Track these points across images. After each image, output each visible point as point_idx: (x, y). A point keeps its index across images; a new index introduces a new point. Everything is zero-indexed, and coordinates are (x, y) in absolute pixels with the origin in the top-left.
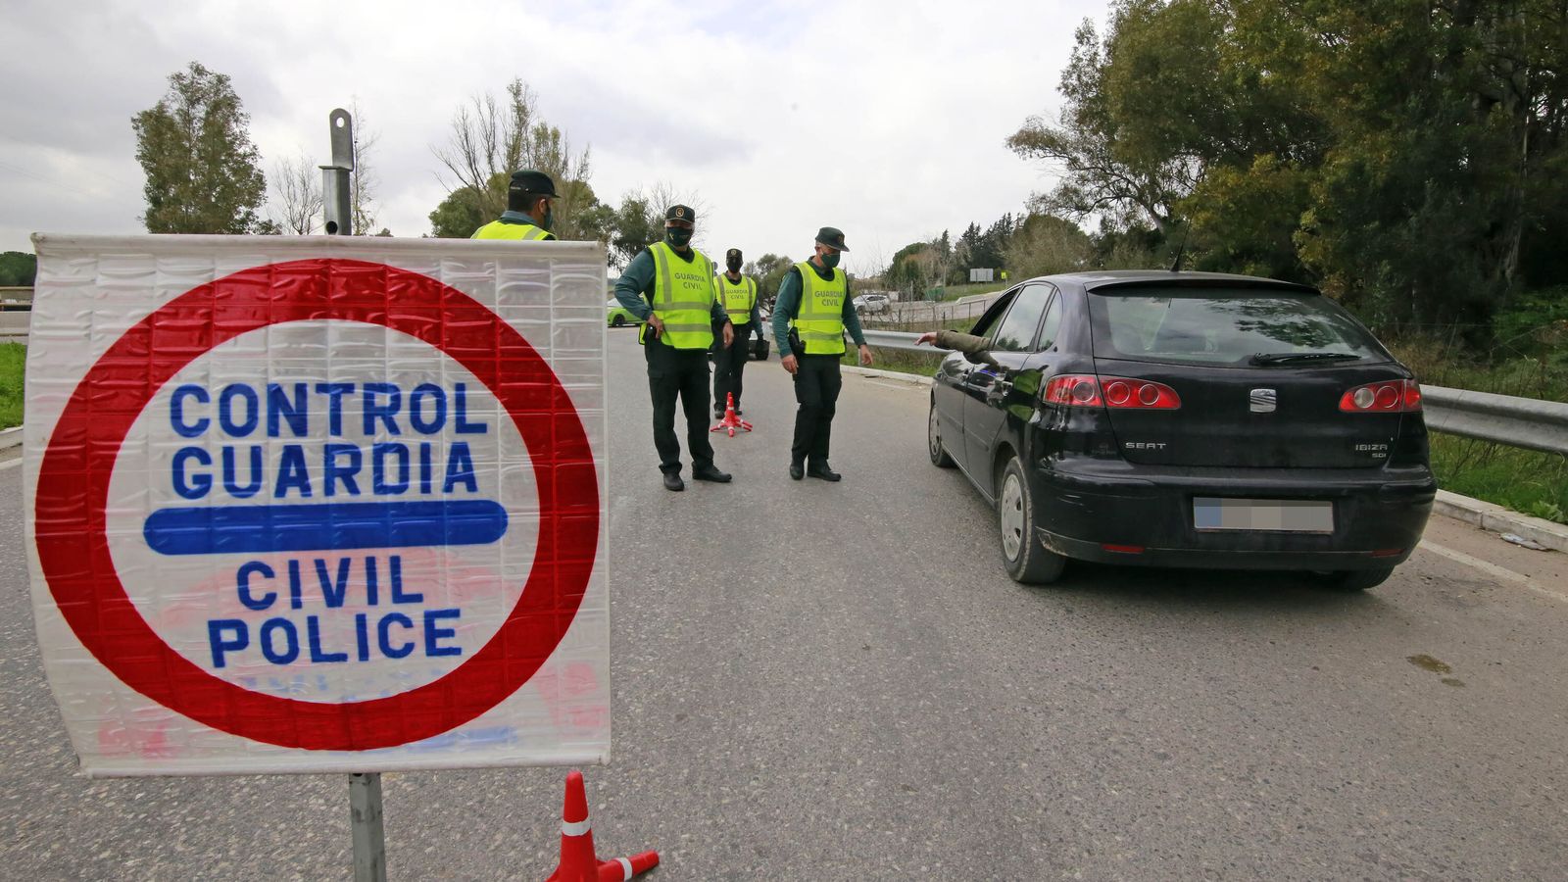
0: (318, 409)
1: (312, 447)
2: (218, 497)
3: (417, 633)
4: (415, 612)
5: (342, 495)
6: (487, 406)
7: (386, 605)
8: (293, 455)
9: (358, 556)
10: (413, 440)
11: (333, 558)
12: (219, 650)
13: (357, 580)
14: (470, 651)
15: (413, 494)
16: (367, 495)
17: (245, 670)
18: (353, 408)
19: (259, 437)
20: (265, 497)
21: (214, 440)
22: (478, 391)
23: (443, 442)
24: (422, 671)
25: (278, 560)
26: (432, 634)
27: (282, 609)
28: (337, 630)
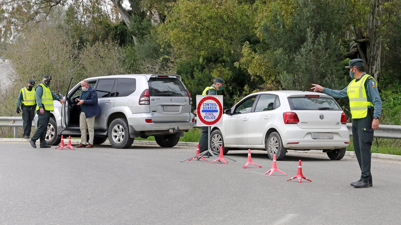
0: (209, 104)
1: (209, 106)
2: (205, 109)
3: (213, 118)
4: (213, 116)
5: (211, 109)
6: (217, 105)
7: (212, 116)
8: (208, 107)
9: (211, 113)
10: (214, 106)
11: (210, 113)
12: (204, 118)
13: (211, 114)
14: (216, 119)
15: (214, 109)
16: (212, 109)
17: (206, 119)
18: (211, 104)
19: (207, 106)
20: (207, 109)
21: (205, 106)
22: (217, 104)
23: (215, 106)
24: (213, 120)
25: (207, 113)
26: (214, 118)
27: (207, 116)
28: (210, 118)
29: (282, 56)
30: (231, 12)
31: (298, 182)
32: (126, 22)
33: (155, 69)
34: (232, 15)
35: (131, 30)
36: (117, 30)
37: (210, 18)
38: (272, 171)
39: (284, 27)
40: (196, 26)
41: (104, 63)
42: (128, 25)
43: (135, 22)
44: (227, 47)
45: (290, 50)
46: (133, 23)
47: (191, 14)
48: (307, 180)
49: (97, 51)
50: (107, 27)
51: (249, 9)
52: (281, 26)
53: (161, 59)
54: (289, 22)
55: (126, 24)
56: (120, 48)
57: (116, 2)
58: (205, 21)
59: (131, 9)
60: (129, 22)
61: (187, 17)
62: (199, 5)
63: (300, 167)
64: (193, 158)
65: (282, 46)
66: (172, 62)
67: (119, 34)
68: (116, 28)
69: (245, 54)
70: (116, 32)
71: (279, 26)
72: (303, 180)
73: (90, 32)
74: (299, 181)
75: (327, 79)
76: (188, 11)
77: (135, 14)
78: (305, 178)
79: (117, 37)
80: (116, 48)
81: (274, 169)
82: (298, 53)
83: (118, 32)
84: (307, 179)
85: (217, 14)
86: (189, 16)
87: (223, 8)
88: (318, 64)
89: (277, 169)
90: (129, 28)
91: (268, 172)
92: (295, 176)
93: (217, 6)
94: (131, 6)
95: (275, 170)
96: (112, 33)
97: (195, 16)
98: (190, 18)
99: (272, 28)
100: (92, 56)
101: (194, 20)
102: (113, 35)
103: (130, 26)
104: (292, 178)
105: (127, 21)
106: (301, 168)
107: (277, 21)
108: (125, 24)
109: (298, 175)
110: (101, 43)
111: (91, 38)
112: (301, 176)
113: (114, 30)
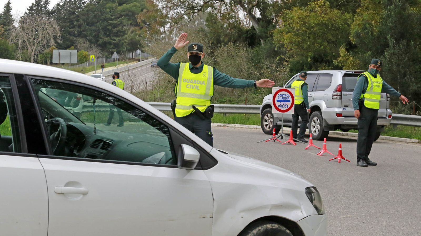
0: (283, 95)
1: (283, 97)
2: (279, 99)
3: (286, 107)
4: (286, 105)
5: (284, 100)
6: (290, 96)
7: (285, 105)
8: (282, 97)
9: (284, 102)
10: (287, 97)
11: (283, 102)
12: (279, 106)
13: (284, 104)
14: (289, 107)
15: (287, 100)
16: (285, 100)
17: (280, 108)
18: (285, 95)
19: (281, 97)
20: (281, 99)
21: (279, 97)
22: (290, 95)
23: (288, 97)
24: (286, 108)
25: (281, 102)
26: (287, 107)
27: (281, 105)
28: (283, 106)
30: (334, 21)
31: (338, 162)
32: (255, 27)
33: (272, 66)
34: (335, 24)
35: (259, 34)
36: (248, 34)
37: (318, 24)
38: (322, 152)
39: (372, 33)
40: (306, 31)
41: (234, 61)
42: (257, 30)
43: (263, 28)
44: (330, 50)
45: (378, 53)
46: (261, 28)
47: (302, 21)
48: (347, 160)
49: (229, 51)
50: (240, 31)
51: (350, 18)
52: (370, 33)
53: (278, 58)
54: (376, 31)
55: (256, 29)
56: (248, 48)
57: (248, 11)
58: (313, 27)
59: (261, 17)
60: (257, 27)
61: (298, 23)
62: (308, 14)
63: (340, 149)
64: (270, 140)
65: (370, 50)
66: (286, 61)
67: (249, 37)
68: (247, 31)
69: (342, 55)
70: (247, 36)
71: (368, 33)
72: (342, 160)
73: (226, 35)
74: (339, 161)
75: (406, 78)
76: (300, 18)
77: (263, 21)
78: (344, 159)
79: (248, 39)
80: (245, 49)
81: (324, 151)
82: (382, 56)
83: (249, 36)
84: (346, 159)
85: (322, 22)
86: (301, 22)
87: (328, 16)
88: (398, 65)
89: (327, 151)
90: (258, 32)
91: (319, 153)
92: (336, 157)
93: (323, 15)
94: (261, 14)
95: (325, 152)
96: (244, 36)
98: (301, 24)
99: (362, 35)
100: (225, 55)
101: (304, 27)
102: (245, 38)
103: (258, 30)
104: (333, 158)
105: (256, 26)
106: (341, 151)
107: (366, 28)
108: (255, 29)
109: (338, 155)
110: (232, 44)
111: (226, 40)
112: (341, 157)
113: (245, 34)
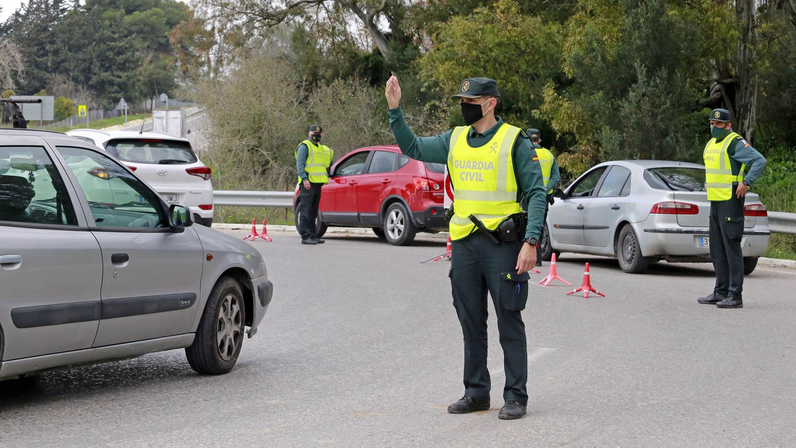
29: (603, 103)
30: (531, 37)
31: (583, 297)
32: (381, 49)
33: (418, 121)
34: (532, 42)
35: (389, 62)
36: (368, 63)
37: (500, 45)
38: (549, 280)
39: (604, 59)
40: (478, 57)
41: (346, 111)
42: (384, 55)
43: (395, 51)
44: (524, 89)
45: (615, 94)
46: (392, 52)
47: (470, 40)
48: (599, 294)
49: (336, 94)
50: (353, 58)
51: (558, 32)
52: (599, 58)
53: (427, 106)
54: (612, 53)
55: (382, 53)
56: (370, 89)
57: (367, 20)
58: (491, 50)
59: (390, 31)
60: (386, 50)
61: (463, 43)
62: (481, 26)
63: (586, 273)
64: (442, 257)
65: (602, 88)
66: (444, 111)
67: (371, 68)
68: (367, 58)
69: (547, 99)
70: (367, 65)
71: (595, 57)
72: (591, 293)
73: (328, 66)
74: (585, 295)
75: (668, 139)
76: (466, 35)
77: (395, 38)
78: (594, 291)
79: (368, 72)
80: (365, 90)
81: (553, 276)
82: (624, 100)
83: (370, 66)
84: (597, 292)
85: (509, 39)
86: (468, 42)
87: (519, 29)
88: (654, 116)
89: (557, 276)
90: (386, 59)
91: (543, 280)
92: (578, 288)
93: (510, 27)
94: (390, 27)
95: (554, 278)
96: (362, 65)
97: (476, 42)
98: (469, 45)
99: (587, 61)
100: (329, 101)
101: (475, 49)
102: (363, 70)
103: (387, 56)
104: (575, 291)
105: (383, 48)
106: (588, 276)
107: (593, 50)
108: (380, 54)
109: (583, 285)
110: (342, 82)
111: (329, 73)
112: (588, 288)
113: (363, 62)
